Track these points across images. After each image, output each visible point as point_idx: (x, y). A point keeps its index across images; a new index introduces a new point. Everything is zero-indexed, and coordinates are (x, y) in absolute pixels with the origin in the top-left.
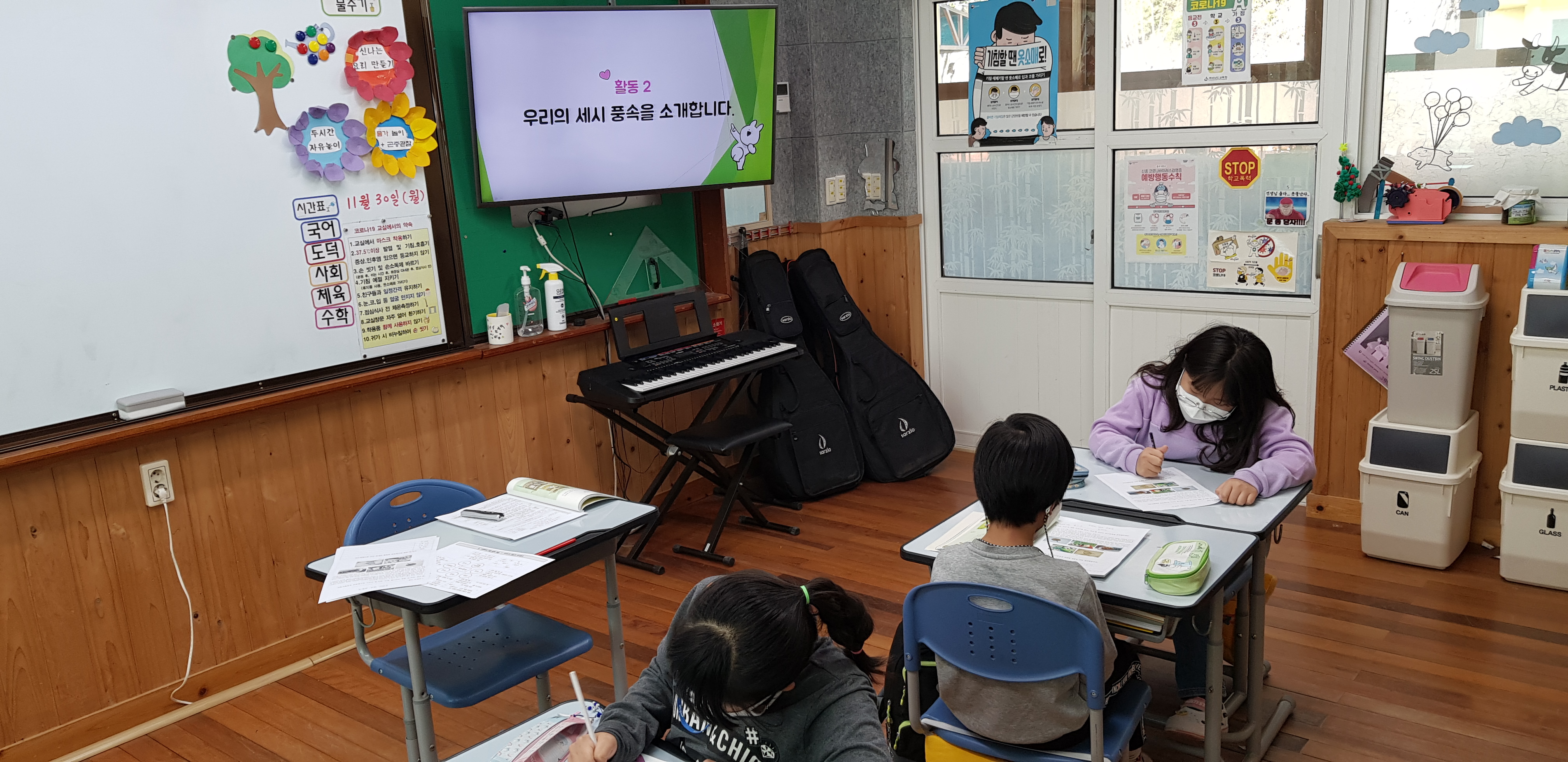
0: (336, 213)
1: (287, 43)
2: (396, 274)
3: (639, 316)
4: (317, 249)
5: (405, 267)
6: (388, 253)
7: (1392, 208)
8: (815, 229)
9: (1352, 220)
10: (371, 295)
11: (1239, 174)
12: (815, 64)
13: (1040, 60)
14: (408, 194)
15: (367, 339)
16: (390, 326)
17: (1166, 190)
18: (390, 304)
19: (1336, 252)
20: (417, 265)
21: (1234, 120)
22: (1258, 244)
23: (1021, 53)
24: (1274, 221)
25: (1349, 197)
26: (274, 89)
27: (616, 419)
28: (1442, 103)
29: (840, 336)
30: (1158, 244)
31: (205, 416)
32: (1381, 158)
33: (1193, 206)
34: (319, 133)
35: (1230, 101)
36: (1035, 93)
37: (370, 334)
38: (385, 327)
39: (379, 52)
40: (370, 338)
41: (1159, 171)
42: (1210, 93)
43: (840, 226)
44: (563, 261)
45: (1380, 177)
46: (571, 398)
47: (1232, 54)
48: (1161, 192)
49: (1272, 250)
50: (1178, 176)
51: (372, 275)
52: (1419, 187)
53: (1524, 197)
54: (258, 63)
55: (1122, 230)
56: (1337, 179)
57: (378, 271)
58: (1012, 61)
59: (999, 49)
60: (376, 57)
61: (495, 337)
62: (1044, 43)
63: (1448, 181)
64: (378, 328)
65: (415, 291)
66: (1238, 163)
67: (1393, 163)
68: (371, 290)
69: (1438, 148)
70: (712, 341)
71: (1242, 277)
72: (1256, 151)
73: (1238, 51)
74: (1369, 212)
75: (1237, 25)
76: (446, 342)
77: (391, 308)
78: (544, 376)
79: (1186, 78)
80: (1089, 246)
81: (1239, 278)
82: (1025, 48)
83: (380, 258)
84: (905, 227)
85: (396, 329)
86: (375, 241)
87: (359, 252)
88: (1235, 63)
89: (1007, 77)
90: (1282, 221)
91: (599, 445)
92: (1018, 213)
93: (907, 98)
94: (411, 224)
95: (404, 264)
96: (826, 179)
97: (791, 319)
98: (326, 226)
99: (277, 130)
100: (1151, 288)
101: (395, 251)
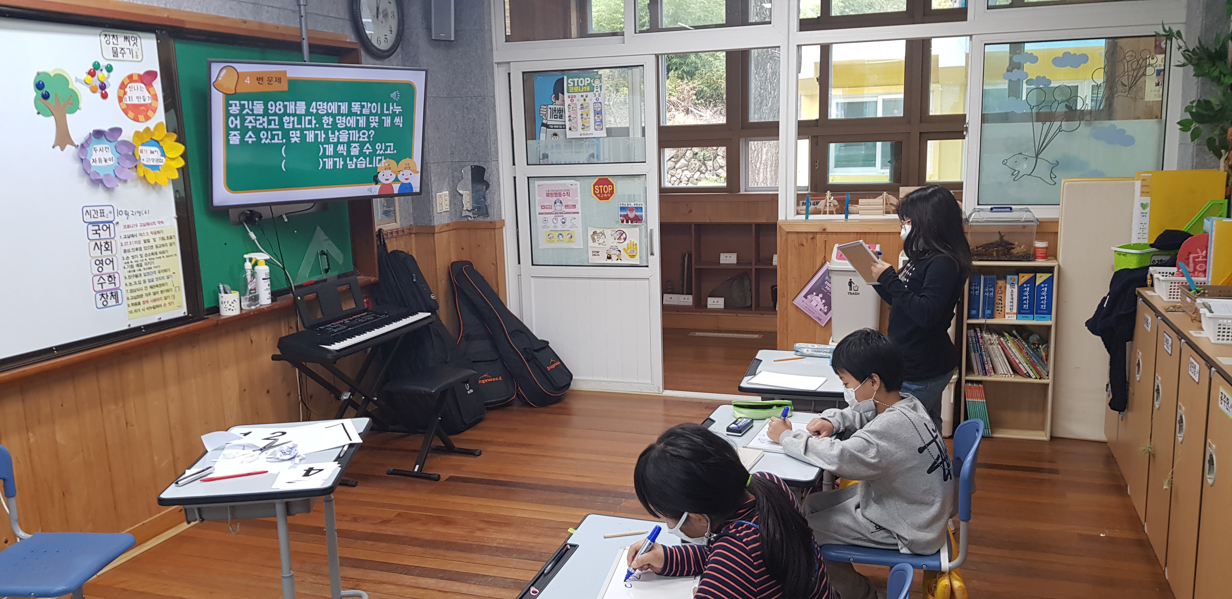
1: (77, 80)
2: (152, 261)
3: (315, 295)
8: (430, 230)
10: (134, 277)
15: (131, 312)
16: (147, 302)
18: (148, 284)
20: (167, 254)
26: (67, 115)
34: (98, 149)
37: (133, 308)
38: (144, 303)
39: (142, 90)
40: (133, 311)
43: (446, 228)
44: (269, 253)
46: (273, 357)
51: (135, 262)
57: (140, 259)
59: (557, 107)
60: (139, 93)
61: (226, 310)
64: (139, 304)
65: (165, 274)
68: (134, 273)
70: (366, 313)
76: (186, 314)
77: (149, 287)
78: (252, 341)
83: (141, 248)
84: (493, 229)
85: (152, 304)
86: (138, 235)
87: (126, 243)
91: (289, 394)
93: (493, 138)
94: (163, 223)
95: (158, 253)
96: (437, 194)
99: (68, 147)
101: (152, 243)
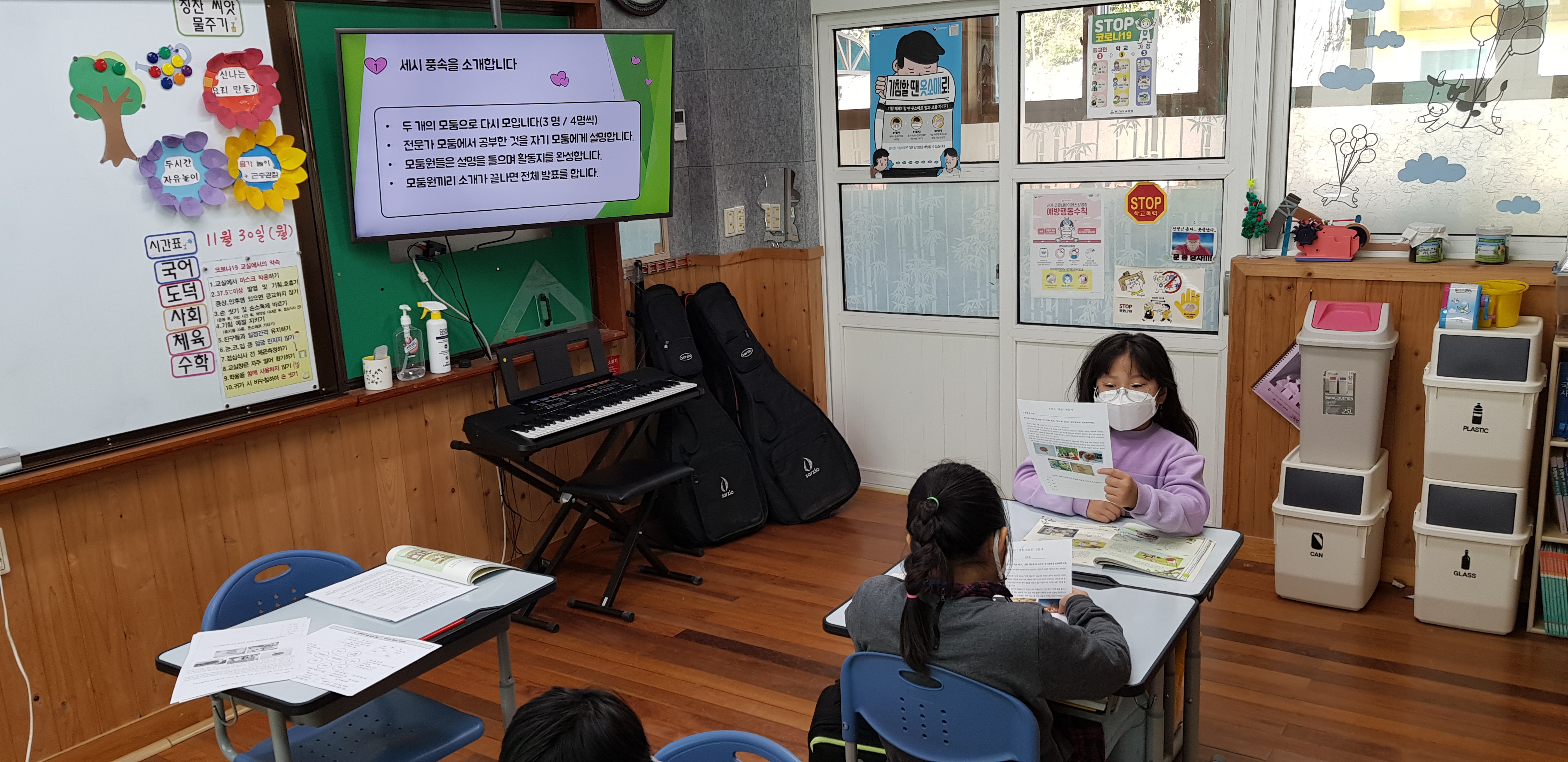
0: (194, 250)
1: (138, 66)
2: (262, 316)
3: (529, 356)
4: (172, 291)
5: (272, 308)
6: (253, 293)
7: (1301, 245)
8: (714, 261)
9: (1260, 256)
10: (234, 339)
11: (1145, 209)
12: (711, 91)
13: (942, 90)
14: (275, 229)
15: (230, 387)
16: (255, 372)
17: (1072, 224)
18: (256, 349)
19: (1245, 289)
20: (285, 306)
21: (1140, 154)
22: (1165, 280)
23: (924, 83)
24: (1180, 256)
25: (1256, 234)
26: (122, 116)
27: (505, 466)
28: (1348, 139)
29: (741, 373)
30: (1064, 279)
31: (44, 478)
32: (1287, 195)
33: (1099, 241)
34: (174, 163)
35: (1135, 135)
36: (938, 124)
37: (233, 382)
38: (250, 374)
39: (242, 76)
40: (233, 386)
41: (1064, 205)
42: (1115, 127)
43: (739, 259)
44: (447, 299)
45: (1287, 213)
46: (456, 445)
47: (1138, 87)
48: (1066, 226)
49: (1179, 286)
50: (1085, 211)
51: (235, 318)
52: (1326, 224)
53: (1432, 235)
54: (105, 88)
55: (1028, 264)
56: (1244, 215)
57: (241, 313)
58: (914, 91)
59: (900, 78)
60: (238, 82)
61: (372, 382)
62: (947, 74)
63: (1355, 218)
64: (242, 375)
65: (283, 334)
66: (1144, 198)
67: (1300, 199)
68: (234, 334)
69: (1343, 185)
70: (608, 380)
71: (1148, 313)
72: (1162, 185)
73: (1144, 84)
74: (1276, 248)
75: (1142, 59)
76: (318, 388)
77: (257, 353)
78: (426, 422)
79: (1091, 111)
80: (994, 280)
81: (1146, 314)
82: (927, 78)
83: (243, 299)
84: (807, 260)
85: (262, 376)
86: (239, 281)
87: (220, 293)
88: (1141, 96)
89: (909, 108)
90: (1189, 257)
91: (487, 494)
92: (922, 246)
93: (807, 127)
94: (278, 262)
95: (271, 305)
96: (725, 210)
97: (690, 356)
98: (182, 265)
99: (126, 161)
100: (1057, 323)
101: (261, 291)
